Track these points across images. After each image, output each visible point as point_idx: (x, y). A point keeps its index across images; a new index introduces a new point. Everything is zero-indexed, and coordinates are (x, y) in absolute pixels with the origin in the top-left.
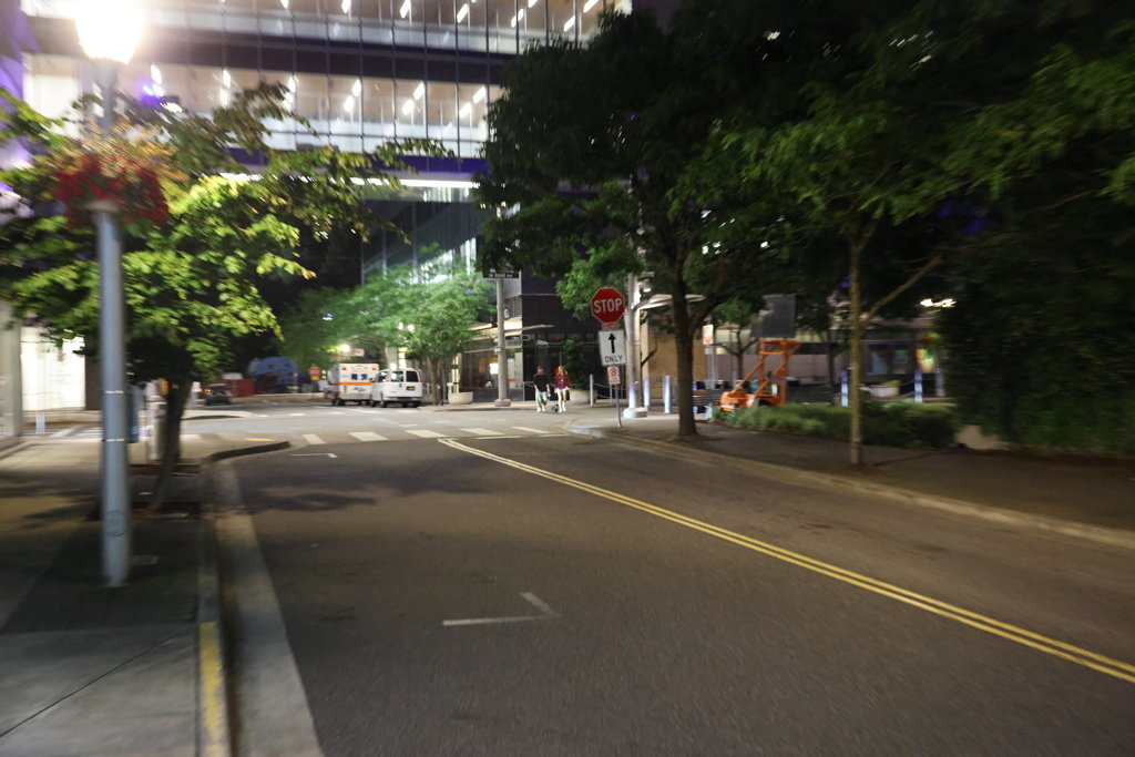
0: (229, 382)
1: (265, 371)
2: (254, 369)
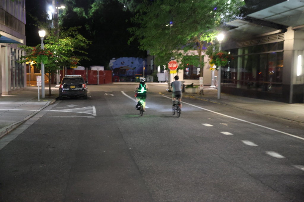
0: (95, 72)
1: (119, 66)
2: (112, 65)
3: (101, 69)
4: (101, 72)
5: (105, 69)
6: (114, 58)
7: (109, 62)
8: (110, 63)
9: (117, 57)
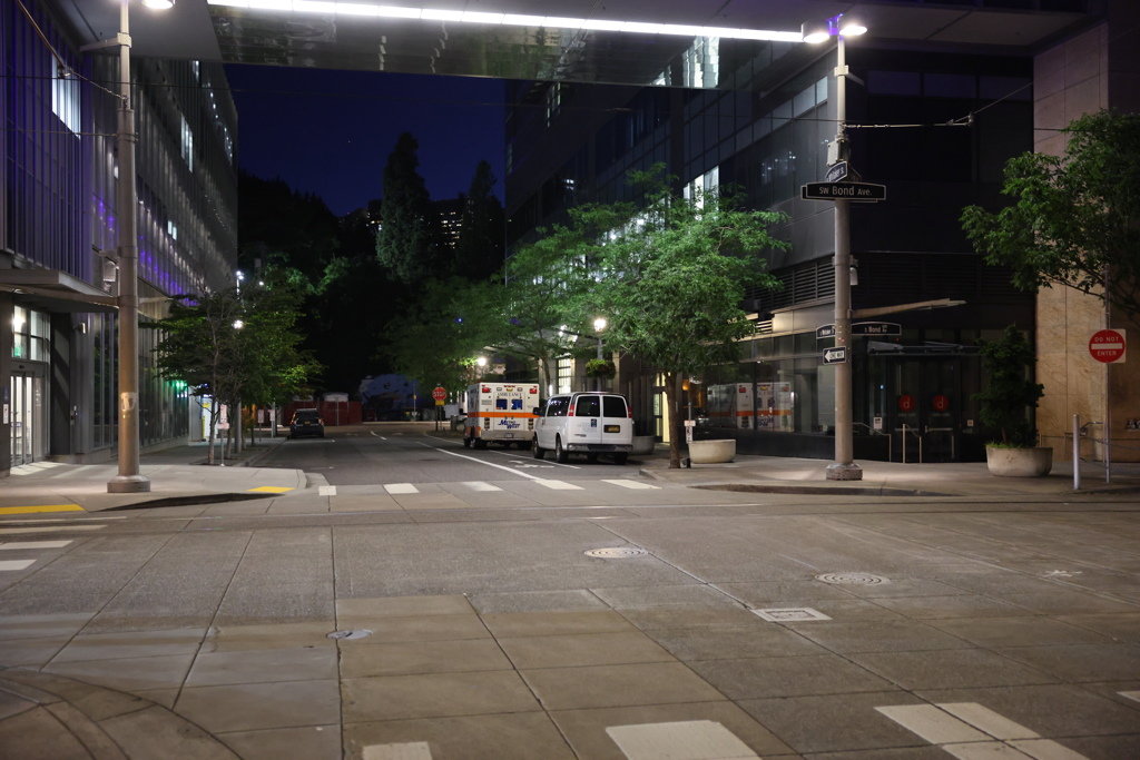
0: (333, 405)
1: (379, 391)
2: (366, 389)
3: (343, 398)
4: (342, 404)
5: (350, 399)
6: (369, 377)
7: (360, 383)
8: (362, 386)
9: (375, 375)
